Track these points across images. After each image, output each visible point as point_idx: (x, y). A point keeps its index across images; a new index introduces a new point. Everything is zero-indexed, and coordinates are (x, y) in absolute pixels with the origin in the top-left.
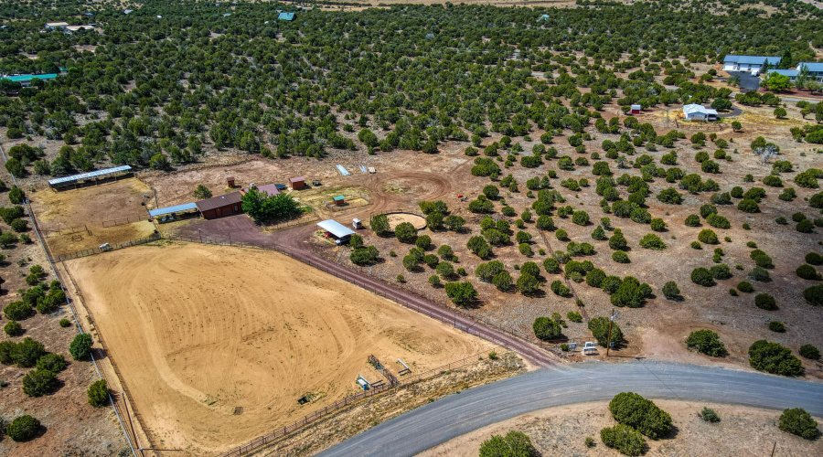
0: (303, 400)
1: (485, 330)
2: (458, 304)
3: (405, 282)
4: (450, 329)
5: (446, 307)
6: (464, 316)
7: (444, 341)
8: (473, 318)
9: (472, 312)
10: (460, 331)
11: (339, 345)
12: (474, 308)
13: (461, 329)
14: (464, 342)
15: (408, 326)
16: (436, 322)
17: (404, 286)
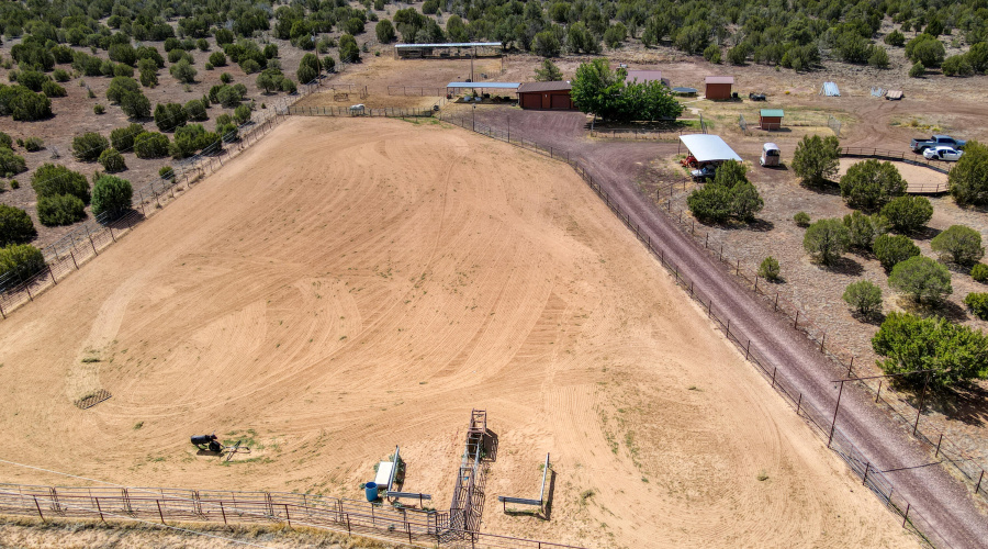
0: (209, 445)
1: (953, 505)
2: (900, 383)
3: (779, 281)
4: (807, 446)
5: (848, 378)
6: (897, 429)
7: (756, 471)
8: (925, 444)
9: (934, 423)
10: (841, 465)
11: (464, 355)
12: (951, 416)
13: (850, 458)
14: (828, 508)
15: (684, 382)
16: (782, 405)
17: (769, 289)
